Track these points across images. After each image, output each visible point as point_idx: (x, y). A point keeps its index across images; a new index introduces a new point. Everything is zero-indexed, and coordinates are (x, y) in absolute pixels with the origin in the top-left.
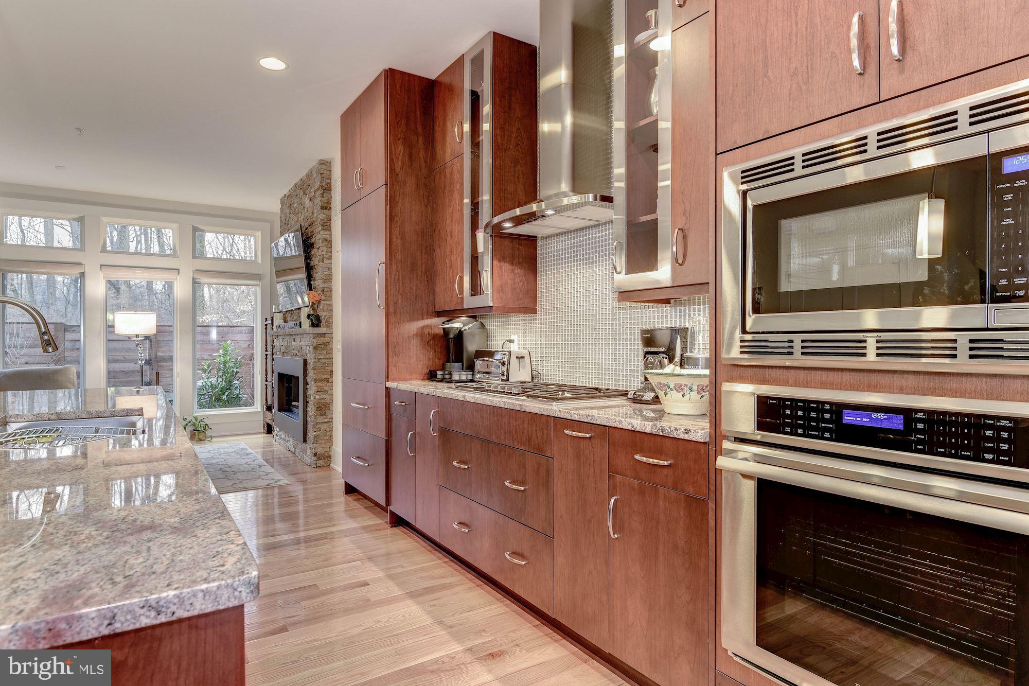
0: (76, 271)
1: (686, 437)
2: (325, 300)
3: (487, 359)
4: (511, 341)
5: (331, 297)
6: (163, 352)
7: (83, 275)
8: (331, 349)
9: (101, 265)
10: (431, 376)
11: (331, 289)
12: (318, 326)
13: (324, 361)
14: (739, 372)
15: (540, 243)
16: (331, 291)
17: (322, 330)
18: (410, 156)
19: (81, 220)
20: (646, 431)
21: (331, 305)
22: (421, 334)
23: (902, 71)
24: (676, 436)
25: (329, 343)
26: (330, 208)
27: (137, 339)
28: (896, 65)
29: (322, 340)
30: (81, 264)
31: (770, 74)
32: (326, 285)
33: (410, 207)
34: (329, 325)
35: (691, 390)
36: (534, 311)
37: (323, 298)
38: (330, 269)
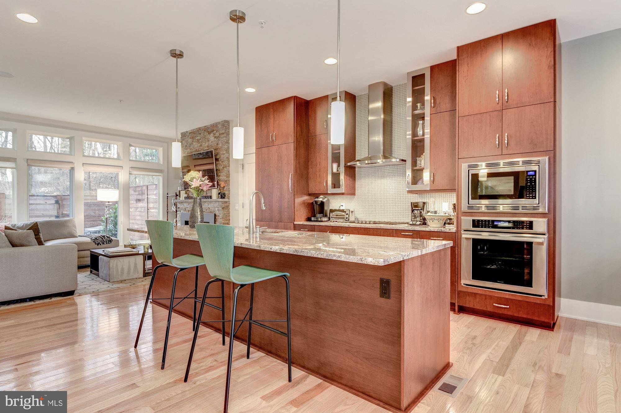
0: (69, 166)
1: (449, 231)
2: (227, 186)
3: (337, 212)
4: (342, 206)
5: (229, 184)
6: (66, 211)
7: (73, 169)
8: (229, 209)
9: (83, 164)
10: (309, 219)
11: (229, 181)
12: (224, 198)
13: (227, 214)
14: (466, 214)
15: (356, 169)
16: (229, 182)
17: (226, 200)
18: (302, 131)
19: (71, 139)
20: (435, 231)
21: (229, 188)
22: (304, 203)
23: (507, 149)
24: (446, 231)
25: (228, 206)
26: (229, 143)
27: (109, 204)
28: (506, 148)
29: (226, 205)
30: (73, 163)
31: (474, 142)
32: (227, 179)
33: (302, 151)
34: (229, 198)
35: (441, 220)
36: (354, 194)
37: (226, 185)
38: (229, 171)
